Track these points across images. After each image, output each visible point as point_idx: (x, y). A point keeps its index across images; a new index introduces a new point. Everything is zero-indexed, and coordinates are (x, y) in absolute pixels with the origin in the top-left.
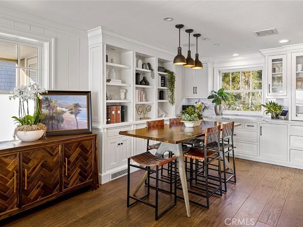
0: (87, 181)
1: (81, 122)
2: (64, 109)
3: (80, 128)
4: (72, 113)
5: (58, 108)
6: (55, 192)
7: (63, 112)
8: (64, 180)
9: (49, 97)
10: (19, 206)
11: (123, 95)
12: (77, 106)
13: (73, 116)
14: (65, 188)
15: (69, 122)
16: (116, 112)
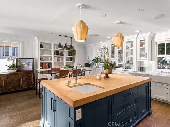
0: (30, 87)
1: (30, 68)
2: (25, 64)
3: (30, 70)
4: (27, 65)
5: (23, 63)
6: (18, 88)
7: (24, 65)
8: (21, 85)
9: (20, 60)
10: (5, 90)
11: (49, 59)
12: (29, 63)
13: (28, 66)
14: (21, 87)
15: (26, 68)
16: (45, 65)
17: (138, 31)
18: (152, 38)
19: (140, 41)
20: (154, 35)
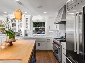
17: (26, 13)
18: (31, 18)
19: (26, 19)
20: (32, 17)
